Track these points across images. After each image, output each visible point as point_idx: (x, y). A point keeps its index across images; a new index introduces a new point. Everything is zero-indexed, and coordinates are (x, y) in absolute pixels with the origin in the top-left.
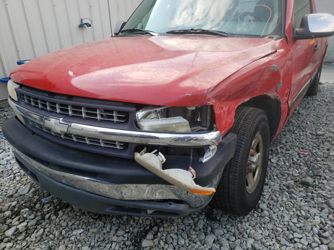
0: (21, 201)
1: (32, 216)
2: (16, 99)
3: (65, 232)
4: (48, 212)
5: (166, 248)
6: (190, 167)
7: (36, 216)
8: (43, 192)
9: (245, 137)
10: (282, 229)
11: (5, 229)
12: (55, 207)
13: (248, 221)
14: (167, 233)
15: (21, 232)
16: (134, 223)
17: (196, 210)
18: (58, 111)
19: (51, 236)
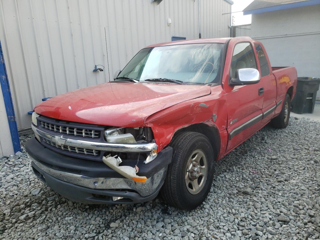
0: (33, 199)
1: (39, 208)
2: (36, 125)
3: (60, 219)
4: (51, 206)
5: (127, 229)
6: (136, 166)
7: (41, 208)
8: (49, 194)
9: (182, 151)
10: (214, 220)
11: (20, 215)
12: (56, 203)
13: (192, 216)
14: (130, 220)
15: (30, 217)
16: (109, 214)
17: (145, 198)
18: (61, 131)
19: (50, 220)
